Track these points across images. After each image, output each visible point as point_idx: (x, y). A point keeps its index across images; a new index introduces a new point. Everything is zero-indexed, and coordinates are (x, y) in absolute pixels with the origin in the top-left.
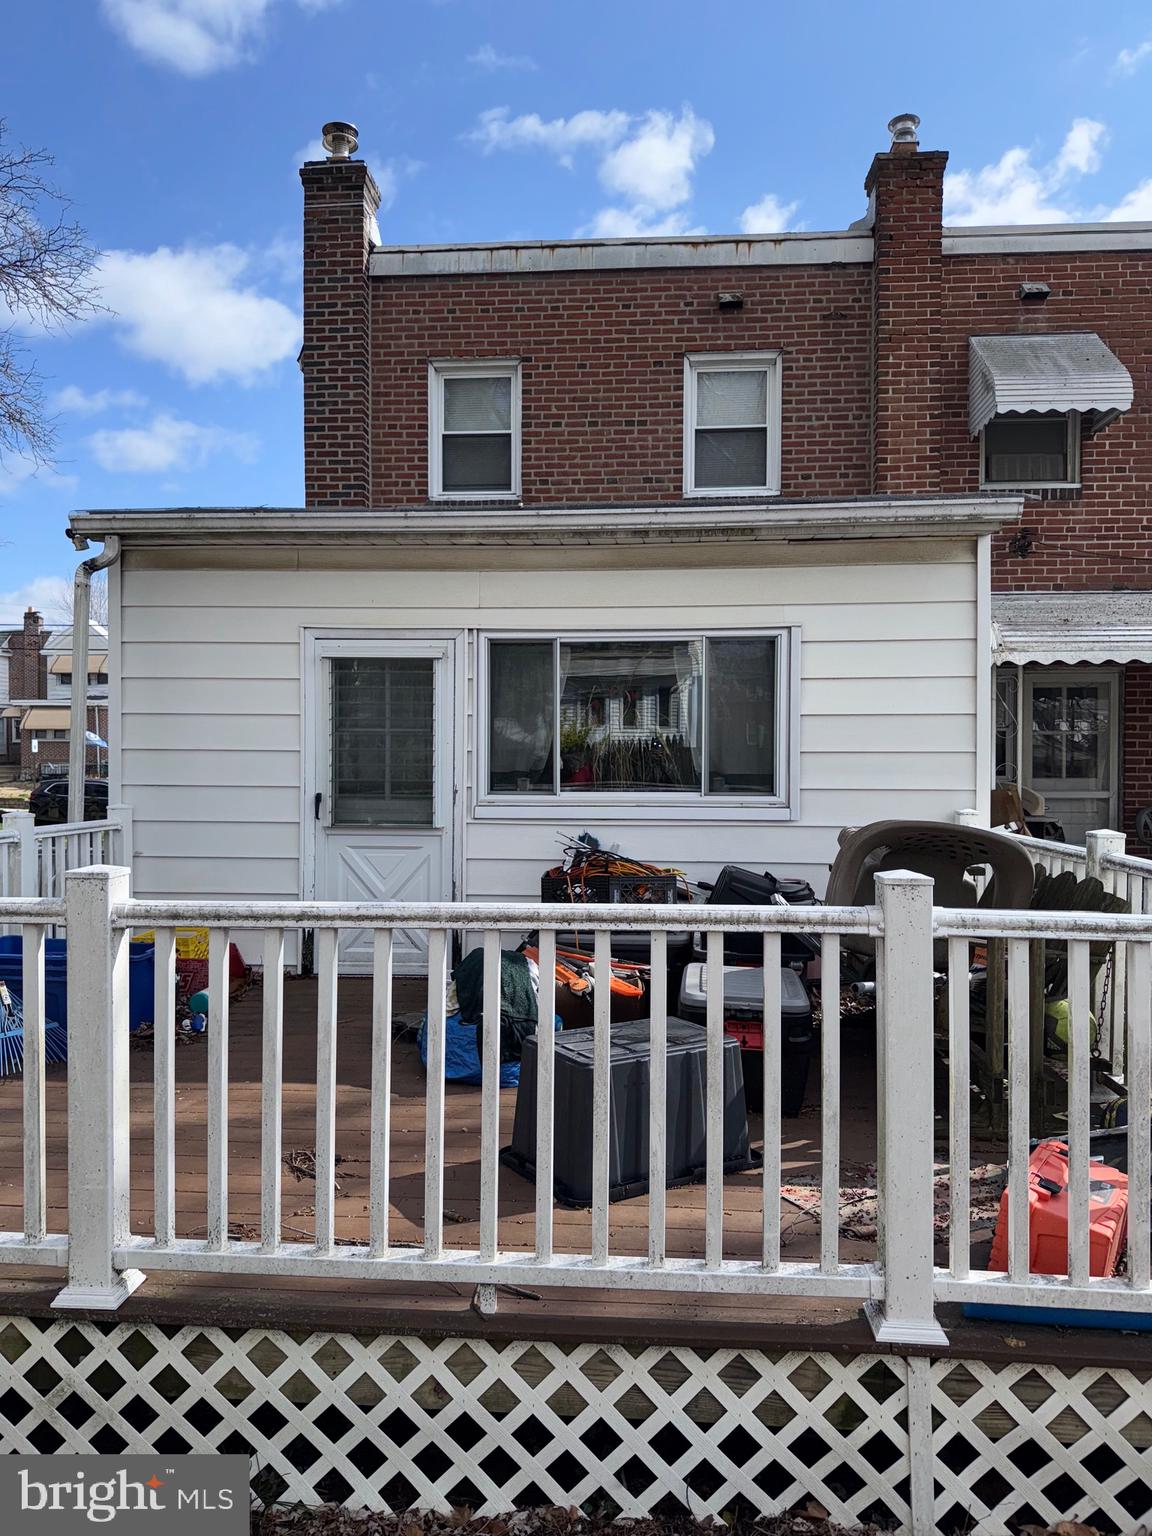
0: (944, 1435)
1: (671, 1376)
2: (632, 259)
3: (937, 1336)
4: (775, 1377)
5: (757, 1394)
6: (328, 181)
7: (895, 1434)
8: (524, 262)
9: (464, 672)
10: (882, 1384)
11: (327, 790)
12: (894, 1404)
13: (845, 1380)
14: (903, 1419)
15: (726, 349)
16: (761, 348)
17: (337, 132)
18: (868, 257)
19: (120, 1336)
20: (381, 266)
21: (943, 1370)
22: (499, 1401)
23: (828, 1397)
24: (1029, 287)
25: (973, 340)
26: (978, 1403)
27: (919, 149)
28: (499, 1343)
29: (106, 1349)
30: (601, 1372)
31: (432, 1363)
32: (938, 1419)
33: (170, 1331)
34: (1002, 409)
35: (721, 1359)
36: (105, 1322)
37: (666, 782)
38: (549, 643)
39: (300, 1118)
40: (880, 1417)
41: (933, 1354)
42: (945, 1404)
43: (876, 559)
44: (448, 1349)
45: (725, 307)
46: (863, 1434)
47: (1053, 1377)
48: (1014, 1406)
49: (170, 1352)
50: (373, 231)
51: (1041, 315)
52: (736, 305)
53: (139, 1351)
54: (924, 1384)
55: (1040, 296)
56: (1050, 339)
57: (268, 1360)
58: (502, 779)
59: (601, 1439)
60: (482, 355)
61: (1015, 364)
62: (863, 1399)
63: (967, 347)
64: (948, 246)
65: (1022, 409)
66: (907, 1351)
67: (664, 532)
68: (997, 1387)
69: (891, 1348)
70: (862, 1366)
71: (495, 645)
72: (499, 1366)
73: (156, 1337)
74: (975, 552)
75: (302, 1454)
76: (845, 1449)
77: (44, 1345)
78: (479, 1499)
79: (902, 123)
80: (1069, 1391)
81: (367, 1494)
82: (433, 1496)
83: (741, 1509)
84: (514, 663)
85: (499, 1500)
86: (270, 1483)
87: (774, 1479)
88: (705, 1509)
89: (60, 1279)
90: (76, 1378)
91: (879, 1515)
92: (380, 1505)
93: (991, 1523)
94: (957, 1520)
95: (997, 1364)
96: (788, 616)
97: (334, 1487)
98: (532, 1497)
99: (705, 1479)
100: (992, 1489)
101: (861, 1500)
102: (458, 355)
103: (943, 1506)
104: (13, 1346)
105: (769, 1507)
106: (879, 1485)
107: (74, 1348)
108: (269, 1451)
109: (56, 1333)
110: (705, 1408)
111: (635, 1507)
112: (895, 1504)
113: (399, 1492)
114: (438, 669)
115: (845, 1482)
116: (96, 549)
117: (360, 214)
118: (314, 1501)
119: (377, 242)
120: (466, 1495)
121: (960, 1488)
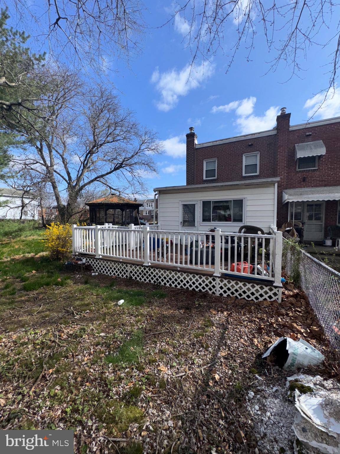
0: (220, 286)
1: (194, 277)
2: (234, 140)
3: (219, 276)
4: (204, 278)
5: (202, 279)
6: (190, 136)
7: (215, 285)
8: (218, 143)
9: (199, 206)
10: (214, 280)
11: (182, 221)
12: (215, 282)
13: (210, 279)
14: (216, 283)
15: (250, 152)
16: (256, 151)
17: (191, 129)
18: (276, 133)
19: (148, 268)
20: (197, 147)
21: (220, 279)
22: (179, 277)
23: (209, 280)
24: (307, 134)
25: (296, 145)
26: (223, 283)
27: (286, 113)
28: (179, 272)
29: (147, 269)
30: (188, 276)
31: (173, 273)
32: (219, 284)
33: (152, 268)
34: (298, 157)
35: (199, 276)
36: (147, 267)
37: (226, 220)
38: (210, 201)
40: (214, 283)
41: (219, 277)
42: (220, 283)
43: (258, 188)
44: (174, 272)
45: (250, 145)
46: (212, 285)
47: (231, 281)
48: (227, 284)
49: (152, 270)
51: (311, 138)
52: (252, 145)
53: (150, 270)
54: (218, 280)
55: (310, 135)
56: (312, 143)
57: (160, 272)
58: (204, 220)
59: (188, 282)
60: (211, 158)
61: (303, 149)
62: (212, 281)
63: (295, 146)
64: (291, 129)
65: (302, 157)
66: (216, 277)
68: (225, 281)
69: (214, 276)
70: (212, 278)
71: (203, 202)
72: (179, 274)
73: (151, 269)
74: (274, 185)
75: (163, 281)
76: (210, 286)
77: (142, 268)
78: (177, 286)
79: (283, 109)
80: (233, 283)
81: (168, 285)
82: (173, 286)
83: (200, 290)
84: (206, 204)
85: (179, 287)
86: (160, 283)
87: (203, 288)
88: (197, 290)
89: (144, 263)
90: (145, 271)
91: (213, 293)
92: (169, 286)
93: (225, 295)
94: (221, 294)
95: (226, 279)
96: (245, 196)
97: (165, 284)
98: (181, 287)
99: (197, 287)
100: (225, 292)
101: (212, 291)
102: (208, 158)
103: (220, 293)
104: (140, 268)
105: (203, 291)
106: (214, 290)
107: (145, 269)
108: (160, 280)
109: (143, 267)
110: (197, 280)
111: (191, 289)
112: (215, 292)
113: (170, 285)
114: (196, 205)
115: (210, 289)
116: (157, 192)
117: (194, 140)
118: (163, 285)
119: (197, 143)
120: (176, 286)
121: (222, 291)
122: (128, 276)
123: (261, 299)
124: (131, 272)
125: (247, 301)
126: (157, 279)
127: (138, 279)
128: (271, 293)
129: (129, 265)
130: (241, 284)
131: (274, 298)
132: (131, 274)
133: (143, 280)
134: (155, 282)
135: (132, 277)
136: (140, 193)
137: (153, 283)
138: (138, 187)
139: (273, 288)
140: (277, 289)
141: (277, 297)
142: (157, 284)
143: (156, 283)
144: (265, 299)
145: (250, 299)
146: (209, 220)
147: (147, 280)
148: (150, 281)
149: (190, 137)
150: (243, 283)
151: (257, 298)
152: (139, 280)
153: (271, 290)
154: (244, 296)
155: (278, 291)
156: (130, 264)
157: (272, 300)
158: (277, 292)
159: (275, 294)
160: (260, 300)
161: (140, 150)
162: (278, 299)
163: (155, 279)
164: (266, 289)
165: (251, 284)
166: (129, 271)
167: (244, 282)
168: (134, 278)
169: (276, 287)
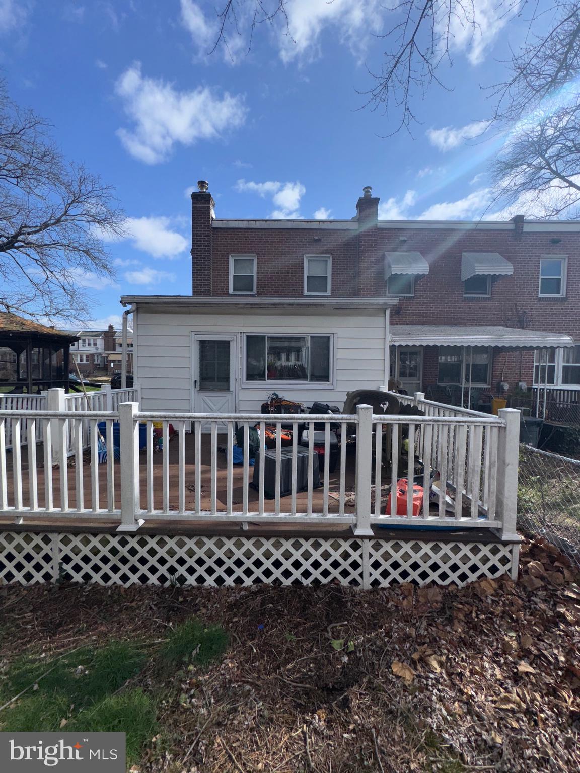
0: (372, 560)
1: (297, 546)
3: (371, 533)
4: (326, 545)
5: (321, 550)
6: (199, 198)
7: (359, 560)
8: (258, 225)
9: (239, 345)
10: (355, 546)
11: (198, 379)
12: (359, 552)
13: (346, 546)
14: (361, 556)
15: (316, 253)
16: (326, 253)
17: (202, 184)
18: (357, 228)
19: (137, 539)
20: (215, 225)
21: (372, 542)
22: (248, 554)
23: (341, 550)
24: (401, 238)
25: (386, 253)
26: (382, 551)
27: (372, 197)
28: (248, 538)
29: (134, 542)
30: (277, 545)
31: (229, 544)
32: (371, 556)
33: (152, 537)
34: (393, 273)
35: (311, 541)
36: (133, 535)
37: (298, 378)
38: (264, 337)
39: (190, 474)
40: (355, 556)
41: (369, 538)
42: (373, 551)
43: (358, 315)
44: (234, 540)
45: (316, 241)
46: (350, 560)
47: (402, 543)
48: (391, 552)
49: (152, 543)
50: (213, 214)
51: (405, 246)
52: (319, 240)
53: (143, 543)
54: (367, 546)
55: (405, 241)
56: (408, 254)
57: (181, 544)
58: (250, 377)
59: (277, 564)
60: (245, 252)
61: (397, 260)
62: (350, 551)
63: (384, 255)
64: (379, 225)
65: (399, 273)
66: (363, 538)
67: (298, 305)
68: (387, 546)
69: (358, 537)
70: (350, 542)
71: (248, 337)
72: (248, 544)
73: (148, 539)
74: (385, 314)
75: (191, 570)
76: (345, 565)
77: (114, 542)
78: (242, 582)
79: (367, 189)
80: (406, 547)
81: (210, 581)
82: (229, 581)
83: (316, 582)
84: (254, 342)
85: (248, 582)
86: (182, 579)
87: (326, 573)
88: (306, 582)
89: (119, 523)
90: (124, 551)
91: (354, 582)
92: (214, 584)
93: (385, 583)
94: (376, 583)
95: (387, 540)
96: (333, 330)
97: (201, 580)
98: (258, 581)
99: (306, 574)
100: (385, 574)
101: (349, 578)
102: (239, 252)
103: (372, 579)
104: (105, 542)
105: (324, 581)
106: (354, 574)
107: (123, 543)
108: (182, 570)
109: (118, 538)
110: (307, 555)
111: (287, 582)
112: (359, 579)
113: (220, 580)
114: (231, 344)
115: (345, 573)
116: (129, 307)
117: (209, 209)
118: (195, 584)
119: (214, 217)
120: (239, 581)
121: (376, 574)
122: (55, 574)
123: (473, 577)
124: (67, 559)
125: (441, 587)
126: (172, 570)
127: (96, 578)
128: (494, 560)
129: (56, 538)
130: (426, 548)
131: (502, 569)
132: (68, 567)
133: (115, 578)
134: (162, 579)
135: (69, 577)
136: (65, 313)
137: (157, 583)
138: (62, 301)
139: (500, 546)
140: (509, 547)
141: (508, 566)
142: (172, 585)
143: (167, 584)
144: (483, 575)
145: (447, 582)
146: (261, 377)
147: (134, 579)
148: (144, 578)
149: (201, 201)
150: (431, 544)
151: (463, 577)
152: (102, 583)
153: (495, 551)
154: (434, 576)
155: (511, 551)
156: (58, 530)
157: (498, 574)
158: (508, 555)
159: (504, 560)
160: (469, 580)
161: (65, 215)
162: (510, 570)
163: (163, 570)
164: (485, 550)
165: (451, 545)
166: (57, 558)
167: (433, 541)
168: (77, 577)
169: (506, 543)
